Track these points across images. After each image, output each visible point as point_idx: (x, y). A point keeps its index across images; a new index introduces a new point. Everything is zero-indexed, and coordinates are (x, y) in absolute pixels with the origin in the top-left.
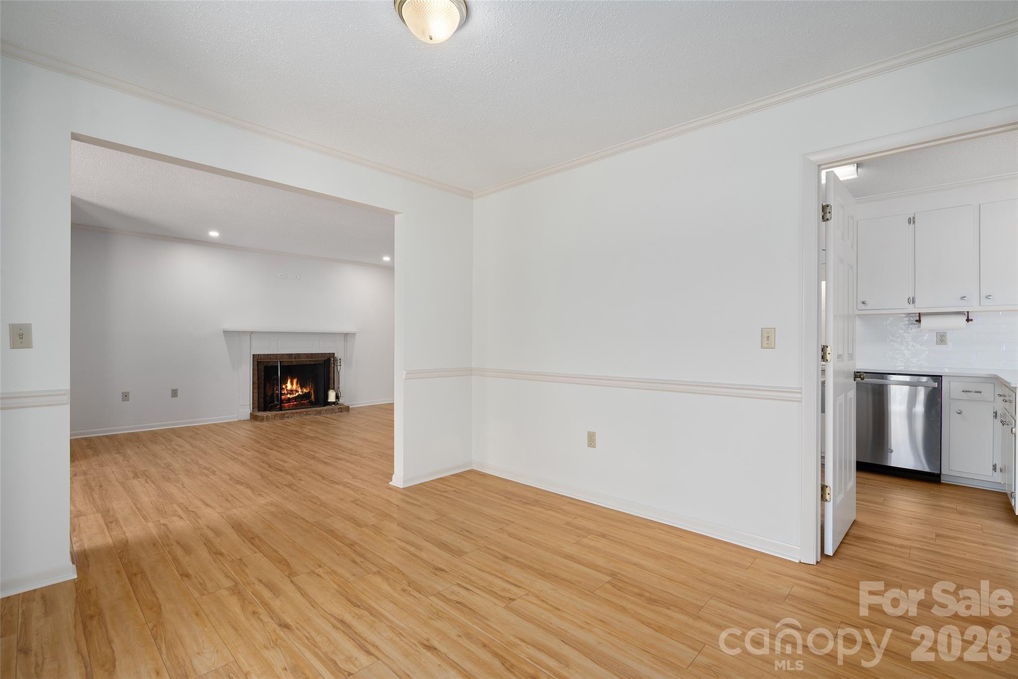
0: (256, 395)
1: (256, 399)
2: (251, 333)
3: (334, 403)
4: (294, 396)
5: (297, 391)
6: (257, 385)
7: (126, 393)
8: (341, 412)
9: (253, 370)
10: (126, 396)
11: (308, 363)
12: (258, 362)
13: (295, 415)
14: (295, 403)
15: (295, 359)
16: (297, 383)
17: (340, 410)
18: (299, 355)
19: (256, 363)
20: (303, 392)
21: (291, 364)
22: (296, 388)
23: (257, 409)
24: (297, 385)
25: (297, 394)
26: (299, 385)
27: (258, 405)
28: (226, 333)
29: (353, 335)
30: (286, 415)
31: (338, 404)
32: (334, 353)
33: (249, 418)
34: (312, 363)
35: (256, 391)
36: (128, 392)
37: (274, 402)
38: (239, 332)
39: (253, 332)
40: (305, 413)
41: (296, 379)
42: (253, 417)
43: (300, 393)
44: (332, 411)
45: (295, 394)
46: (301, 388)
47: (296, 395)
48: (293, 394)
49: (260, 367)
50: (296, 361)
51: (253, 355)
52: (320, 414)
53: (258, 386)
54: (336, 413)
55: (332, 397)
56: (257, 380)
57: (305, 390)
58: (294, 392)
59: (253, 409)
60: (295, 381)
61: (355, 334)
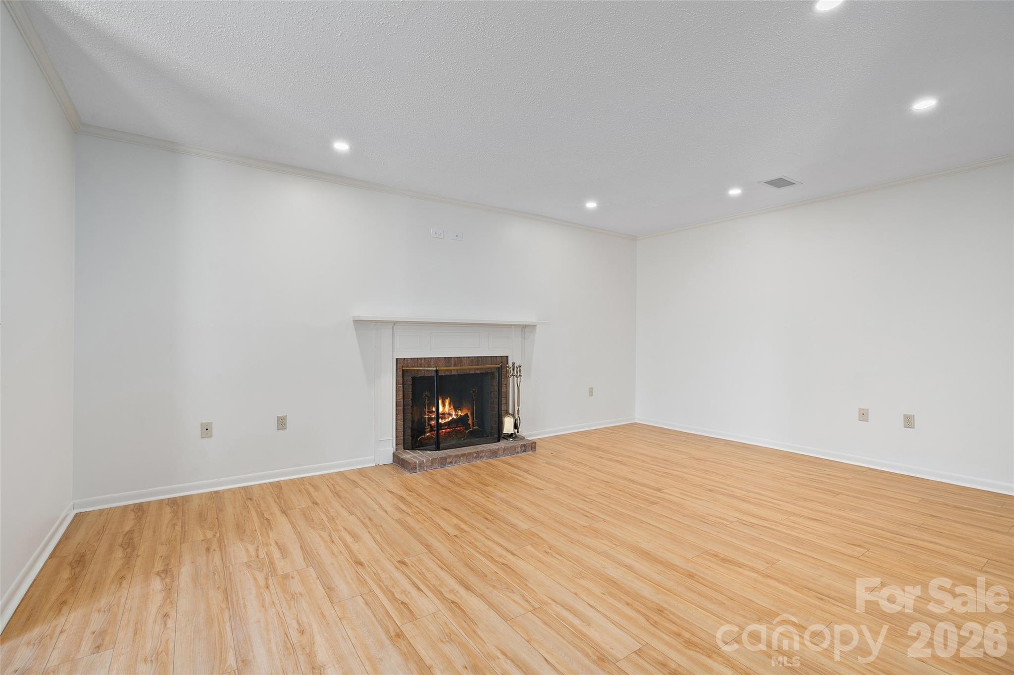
0: (401, 423)
1: (401, 429)
2: (394, 324)
3: (511, 436)
4: (447, 420)
5: (450, 415)
6: (402, 408)
7: (207, 424)
8: (525, 451)
9: (396, 384)
10: (206, 430)
11: (473, 372)
12: (403, 370)
13: (462, 459)
14: (448, 430)
15: (455, 365)
16: (450, 404)
17: (523, 448)
18: (459, 360)
19: (400, 373)
20: (458, 415)
21: (448, 373)
22: (449, 411)
23: (401, 446)
24: (450, 406)
25: (450, 418)
26: (452, 407)
27: (404, 439)
28: (359, 323)
29: (533, 327)
30: (448, 460)
31: (516, 436)
32: (507, 357)
33: (391, 461)
34: (478, 372)
35: (401, 417)
36: (211, 423)
37: (425, 433)
38: (376, 322)
39: (397, 322)
40: (475, 455)
41: (449, 398)
42: (399, 462)
43: (454, 417)
44: (512, 451)
45: (448, 418)
46: (456, 411)
47: (449, 420)
48: (445, 418)
49: (405, 378)
50: (457, 370)
51: (397, 359)
52: (496, 457)
53: (404, 409)
54: (518, 453)
55: (508, 426)
56: (402, 400)
57: (460, 413)
58: (446, 416)
59: (396, 445)
60: (447, 402)
61: (535, 326)
